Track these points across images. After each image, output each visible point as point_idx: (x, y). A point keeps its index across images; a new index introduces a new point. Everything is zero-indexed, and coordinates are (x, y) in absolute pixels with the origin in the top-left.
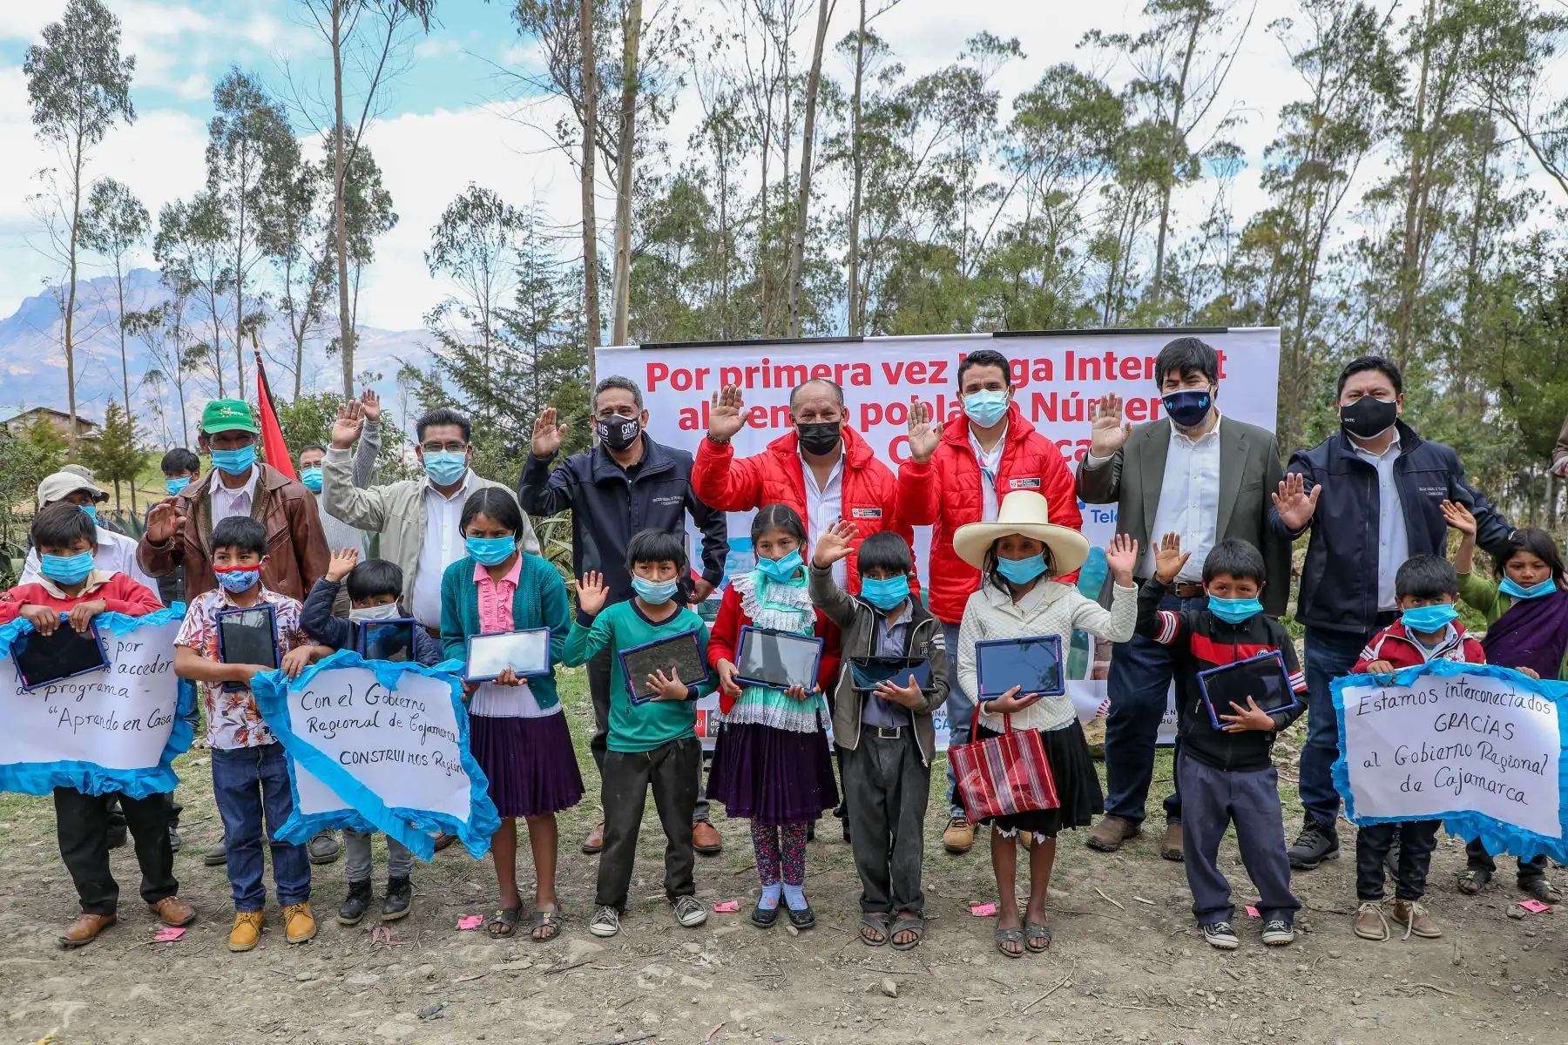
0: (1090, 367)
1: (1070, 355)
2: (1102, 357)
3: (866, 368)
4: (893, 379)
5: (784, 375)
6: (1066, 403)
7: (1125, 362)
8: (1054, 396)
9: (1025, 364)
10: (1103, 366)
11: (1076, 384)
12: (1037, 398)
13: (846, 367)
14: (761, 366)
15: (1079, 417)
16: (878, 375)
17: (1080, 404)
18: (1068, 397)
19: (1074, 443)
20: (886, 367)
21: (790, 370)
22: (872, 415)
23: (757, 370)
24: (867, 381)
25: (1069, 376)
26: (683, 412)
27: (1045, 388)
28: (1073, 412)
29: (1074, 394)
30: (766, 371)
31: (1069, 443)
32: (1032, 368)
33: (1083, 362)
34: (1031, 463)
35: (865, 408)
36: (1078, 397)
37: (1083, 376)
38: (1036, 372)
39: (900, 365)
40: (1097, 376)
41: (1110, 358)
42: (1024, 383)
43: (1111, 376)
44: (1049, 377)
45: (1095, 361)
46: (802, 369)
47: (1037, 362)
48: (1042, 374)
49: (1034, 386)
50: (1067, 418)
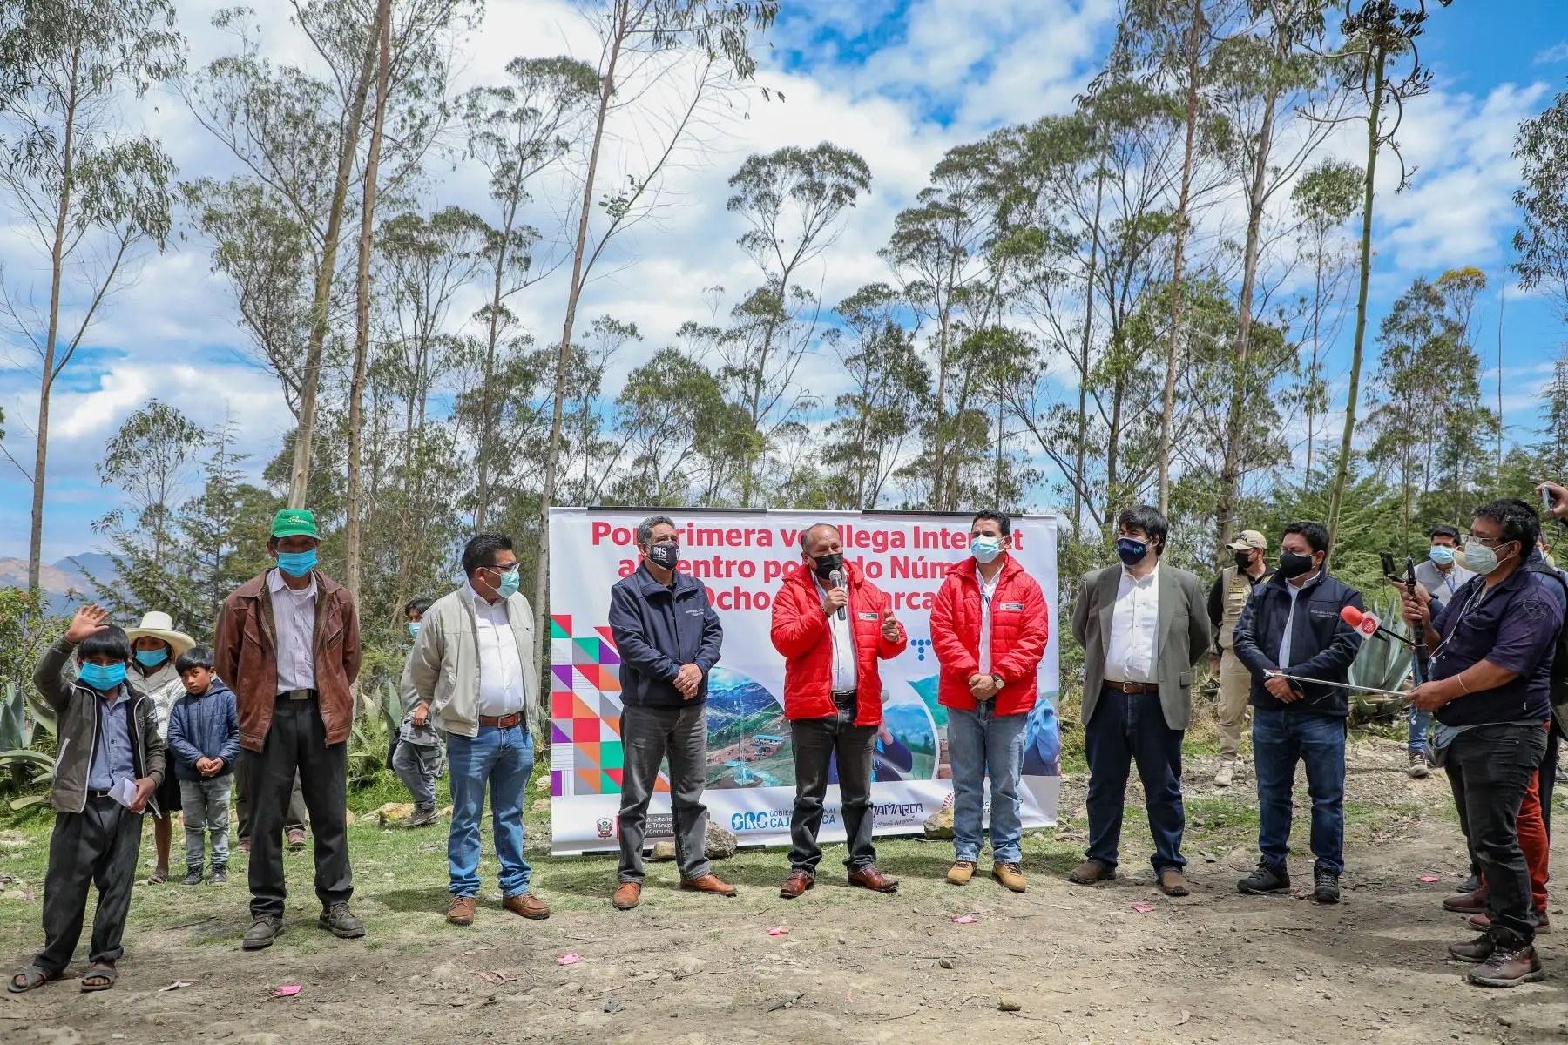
0: (931, 539)
1: (917, 529)
2: (939, 531)
3: (769, 533)
4: (789, 543)
5: (705, 536)
6: (915, 565)
7: (956, 535)
8: (906, 559)
9: (885, 534)
10: (940, 538)
11: (921, 551)
12: (894, 560)
13: (753, 532)
14: (687, 528)
15: (924, 576)
16: (777, 538)
17: (925, 565)
18: (916, 560)
19: (922, 595)
20: (783, 532)
21: (710, 532)
22: (772, 569)
23: (683, 531)
24: (769, 544)
25: (917, 545)
26: (622, 562)
27: (900, 553)
28: (920, 572)
29: (921, 558)
30: (691, 532)
31: (918, 595)
32: (890, 538)
33: (926, 535)
34: (1017, 593)
35: (767, 564)
36: (924, 561)
37: (926, 545)
38: (893, 541)
39: (794, 532)
40: (936, 546)
41: (944, 533)
42: (885, 549)
43: (946, 546)
44: (903, 545)
45: (934, 534)
46: (719, 532)
47: (894, 534)
48: (898, 543)
49: (891, 552)
50: (916, 576)
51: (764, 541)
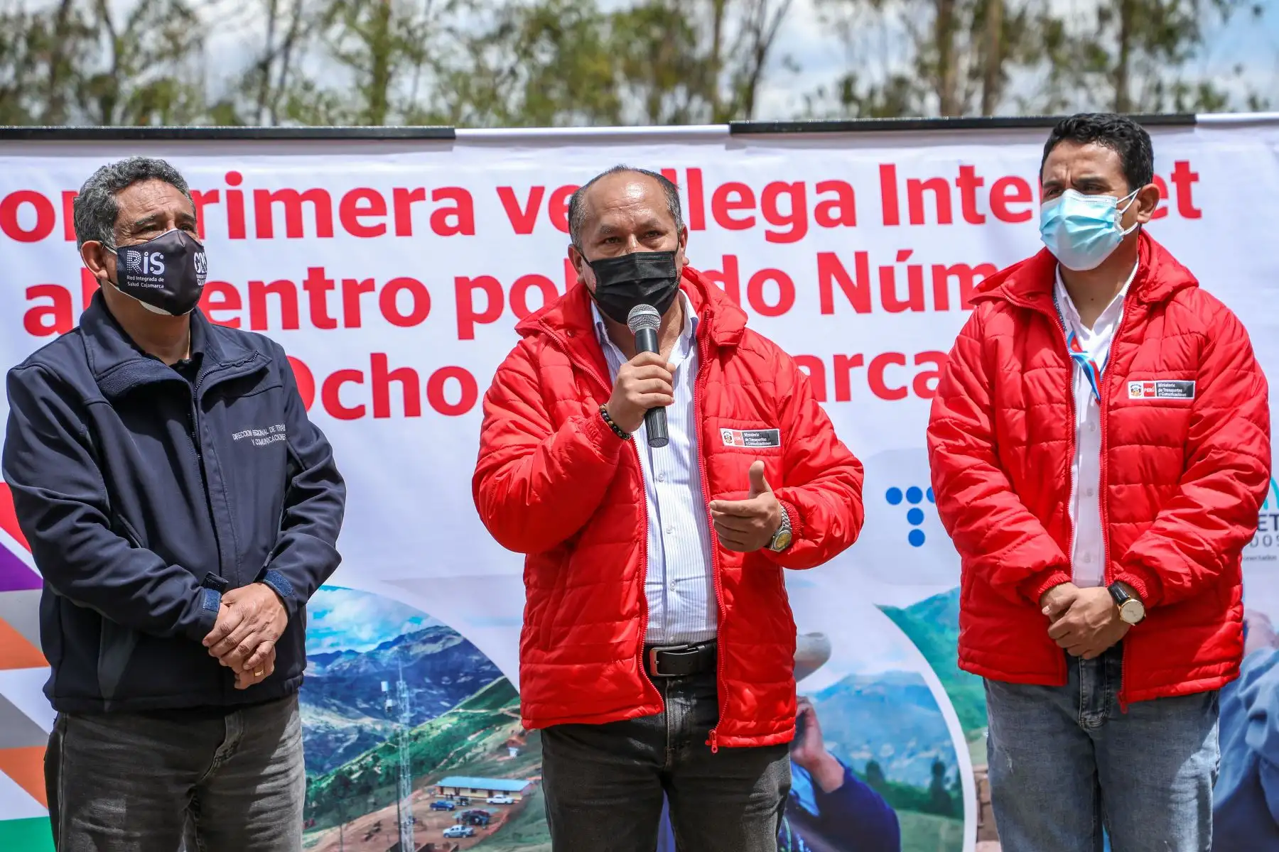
0: (929, 197)
1: (887, 172)
2: (952, 176)
3: (463, 197)
4: (523, 224)
5: (278, 210)
6: (887, 274)
7: (1000, 185)
8: (861, 258)
9: (798, 191)
10: (956, 195)
11: (905, 234)
12: (828, 263)
13: (419, 194)
14: (223, 188)
15: (916, 303)
16: (489, 211)
17: (915, 273)
18: (890, 260)
19: (910, 360)
20: (506, 194)
21: (292, 199)
22: (480, 300)
23: (213, 197)
24: (467, 227)
25: (891, 218)
26: (32, 293)
27: (843, 243)
28: (902, 293)
29: (903, 255)
30: (235, 200)
31: (899, 359)
32: (813, 200)
33: (915, 188)
34: (1175, 349)
35: (463, 287)
36: (912, 261)
37: (917, 217)
38: (822, 209)
39: (537, 193)
40: (944, 216)
41: (968, 178)
42: (799, 232)
43: (973, 217)
44: (849, 219)
45: (939, 185)
46: (321, 198)
47: (821, 188)
48: (835, 213)
49: (818, 239)
50: (891, 305)
51: (452, 221)
